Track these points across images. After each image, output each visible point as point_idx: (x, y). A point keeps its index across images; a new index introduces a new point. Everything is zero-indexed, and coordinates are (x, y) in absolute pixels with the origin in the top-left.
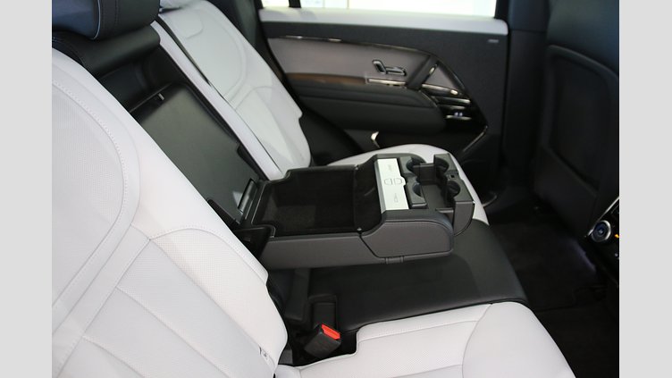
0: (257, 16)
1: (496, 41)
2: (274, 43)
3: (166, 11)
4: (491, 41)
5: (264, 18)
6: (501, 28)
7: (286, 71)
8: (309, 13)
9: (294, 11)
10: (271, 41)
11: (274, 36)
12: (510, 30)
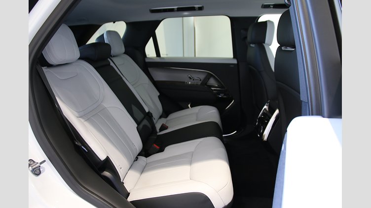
0: (145, 60)
1: (233, 66)
2: (150, 70)
3: (114, 56)
4: (232, 66)
5: (147, 60)
6: (235, 62)
7: (155, 80)
8: (163, 58)
9: (158, 58)
10: (150, 69)
11: (150, 67)
12: (238, 61)
